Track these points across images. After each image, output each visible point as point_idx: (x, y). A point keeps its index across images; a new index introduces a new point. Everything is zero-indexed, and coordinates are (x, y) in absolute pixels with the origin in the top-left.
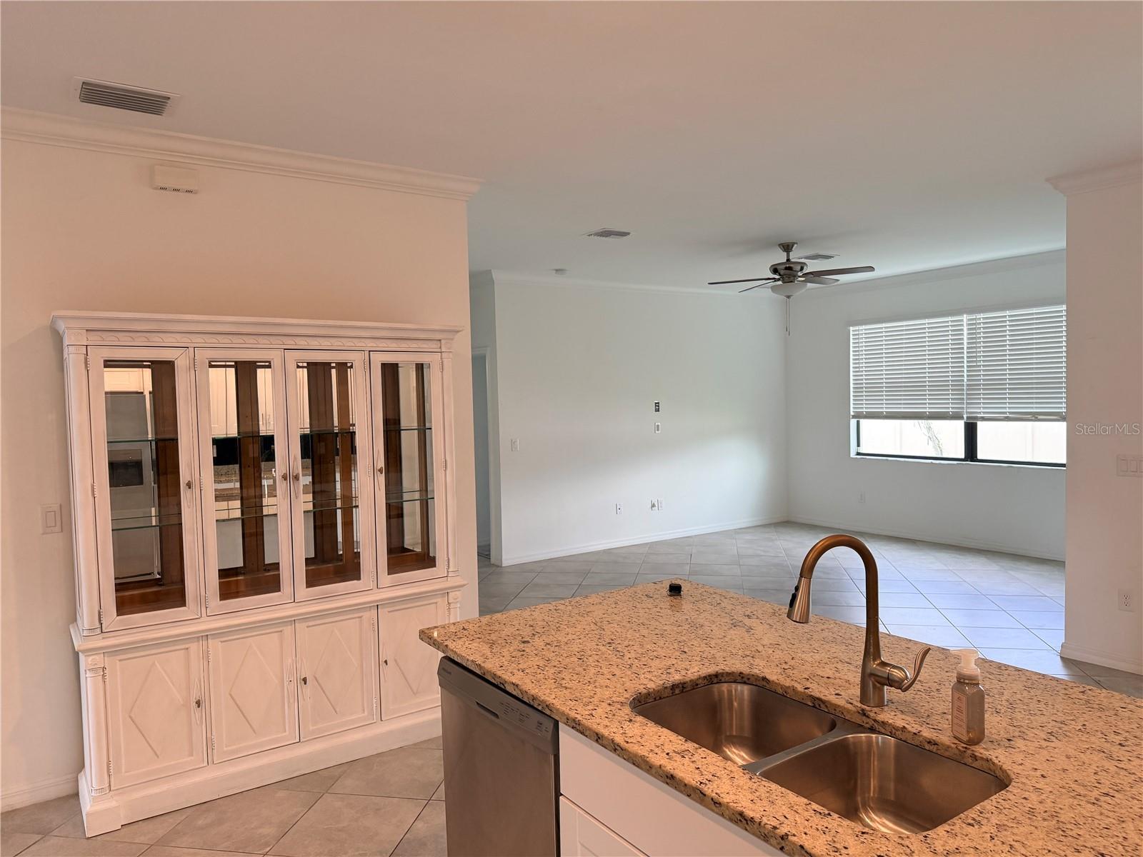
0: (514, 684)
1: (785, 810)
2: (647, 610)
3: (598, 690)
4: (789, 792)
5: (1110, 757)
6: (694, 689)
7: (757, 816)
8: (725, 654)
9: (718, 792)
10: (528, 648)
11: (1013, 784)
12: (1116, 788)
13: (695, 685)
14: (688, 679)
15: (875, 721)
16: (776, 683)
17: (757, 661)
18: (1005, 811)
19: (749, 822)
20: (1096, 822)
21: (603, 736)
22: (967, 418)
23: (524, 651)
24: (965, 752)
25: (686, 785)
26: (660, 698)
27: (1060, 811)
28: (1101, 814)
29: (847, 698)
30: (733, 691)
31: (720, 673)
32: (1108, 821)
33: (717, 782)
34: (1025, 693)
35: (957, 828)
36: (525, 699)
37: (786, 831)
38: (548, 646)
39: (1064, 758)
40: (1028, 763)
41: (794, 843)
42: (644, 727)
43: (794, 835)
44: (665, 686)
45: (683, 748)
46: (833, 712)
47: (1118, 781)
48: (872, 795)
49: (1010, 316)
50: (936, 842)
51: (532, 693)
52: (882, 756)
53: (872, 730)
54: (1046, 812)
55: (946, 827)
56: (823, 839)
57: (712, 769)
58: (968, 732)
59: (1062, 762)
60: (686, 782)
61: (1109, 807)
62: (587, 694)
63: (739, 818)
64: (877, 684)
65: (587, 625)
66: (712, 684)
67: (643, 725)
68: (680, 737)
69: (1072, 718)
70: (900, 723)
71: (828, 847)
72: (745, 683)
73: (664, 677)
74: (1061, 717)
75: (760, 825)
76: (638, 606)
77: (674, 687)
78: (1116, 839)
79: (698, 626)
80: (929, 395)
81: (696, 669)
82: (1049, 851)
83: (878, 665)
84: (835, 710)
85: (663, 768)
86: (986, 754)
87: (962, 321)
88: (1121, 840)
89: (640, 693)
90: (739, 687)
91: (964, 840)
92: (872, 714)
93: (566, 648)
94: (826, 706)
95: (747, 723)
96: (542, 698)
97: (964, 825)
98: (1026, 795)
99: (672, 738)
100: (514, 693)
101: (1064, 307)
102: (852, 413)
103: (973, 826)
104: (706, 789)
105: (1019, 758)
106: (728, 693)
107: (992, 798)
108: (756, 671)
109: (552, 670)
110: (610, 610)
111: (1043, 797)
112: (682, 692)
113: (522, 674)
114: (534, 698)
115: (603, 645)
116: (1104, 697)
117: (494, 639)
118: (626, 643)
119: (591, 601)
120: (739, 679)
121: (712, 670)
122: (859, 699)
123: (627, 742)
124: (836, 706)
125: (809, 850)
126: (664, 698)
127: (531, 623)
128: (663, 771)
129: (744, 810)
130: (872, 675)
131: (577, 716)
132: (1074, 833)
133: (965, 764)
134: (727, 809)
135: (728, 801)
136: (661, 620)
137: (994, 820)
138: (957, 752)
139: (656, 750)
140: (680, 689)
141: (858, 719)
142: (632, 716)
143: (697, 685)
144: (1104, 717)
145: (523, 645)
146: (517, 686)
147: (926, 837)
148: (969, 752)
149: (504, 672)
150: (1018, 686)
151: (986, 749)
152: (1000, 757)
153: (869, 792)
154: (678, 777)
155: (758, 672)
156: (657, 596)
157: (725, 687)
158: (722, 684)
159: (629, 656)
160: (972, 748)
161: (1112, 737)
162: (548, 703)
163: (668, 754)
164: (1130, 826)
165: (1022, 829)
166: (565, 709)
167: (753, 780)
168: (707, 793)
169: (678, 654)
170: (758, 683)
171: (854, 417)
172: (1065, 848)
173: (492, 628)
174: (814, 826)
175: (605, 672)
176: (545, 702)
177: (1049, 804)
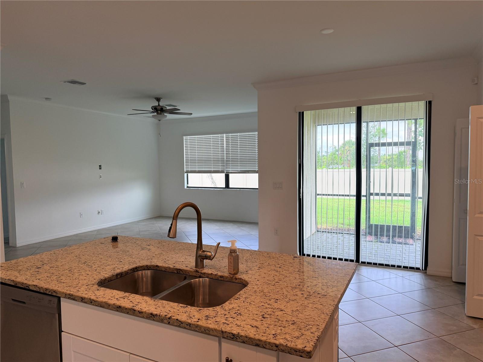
0: (34, 285)
1: (169, 309)
2: (102, 248)
3: (80, 281)
4: (170, 302)
5: (277, 271)
6: (126, 275)
7: (158, 313)
8: (139, 260)
9: (141, 308)
10: (40, 270)
11: (249, 284)
12: (279, 280)
13: (126, 273)
14: (123, 271)
15: (201, 273)
16: (162, 267)
17: (153, 260)
18: (247, 293)
19: (155, 316)
20: (275, 290)
21: (85, 298)
22: (226, 172)
23: (38, 271)
24: (233, 277)
25: (126, 309)
26: (111, 281)
27: (264, 290)
28: (276, 288)
29: (190, 267)
30: (144, 273)
31: (138, 267)
32: (278, 290)
33: (140, 305)
34: (251, 257)
35: (232, 301)
36: (42, 291)
37: (170, 316)
38: (52, 268)
39: (264, 274)
40: (253, 277)
41: (174, 319)
42: (105, 291)
43: (174, 316)
44: (113, 275)
45: (124, 295)
46: (185, 273)
47: (280, 278)
48: (200, 302)
49: (239, 135)
50: (226, 307)
51: (45, 288)
52: (204, 286)
53: (200, 277)
54: (260, 291)
55: (229, 302)
56: (185, 315)
57: (137, 301)
58: (234, 270)
59: (263, 275)
60: (126, 307)
61: (278, 286)
62: (75, 283)
63: (151, 316)
64: (201, 259)
65: (72, 257)
66: (134, 272)
67: (104, 290)
68: (122, 292)
69: (265, 262)
70: (210, 272)
71: (187, 317)
72: (149, 269)
73: (112, 272)
74: (262, 262)
75: (159, 316)
76: (97, 247)
77: (117, 275)
78: (281, 294)
79: (126, 251)
80: (213, 164)
81: (127, 267)
82: (262, 302)
83: (202, 252)
84: (186, 272)
85: (115, 304)
86: (240, 277)
87: (224, 136)
88: (282, 294)
89: (102, 279)
90: (146, 271)
91: (235, 304)
92: (200, 271)
93: (62, 268)
94: (182, 272)
95: (149, 286)
96: (51, 288)
97: (235, 300)
98: (253, 287)
99: (118, 293)
100: (35, 289)
101: (257, 133)
102: (185, 171)
103: (237, 299)
104: (135, 308)
105: (250, 276)
106: (141, 274)
107: (243, 290)
108: (153, 264)
109: (56, 277)
110: (83, 250)
111: (259, 286)
112: (121, 277)
113: (39, 280)
114: (46, 289)
115: (81, 264)
116: (274, 255)
117: (20, 269)
118: (93, 262)
119: (73, 248)
120: (146, 268)
121: (134, 266)
122: (195, 267)
123: (97, 298)
124: (186, 271)
125: (180, 320)
126: (113, 280)
127: (41, 260)
128: (116, 305)
129: (152, 312)
130: (200, 256)
131: (70, 292)
132: (268, 295)
133: (233, 282)
134: (145, 313)
135: (146, 310)
136: (109, 251)
137: (244, 296)
138: (230, 278)
139: (112, 298)
140: (120, 275)
141: (194, 274)
142: (99, 288)
143: (128, 273)
144: (274, 260)
145: (37, 269)
146: (36, 286)
147: (222, 306)
148: (234, 277)
149: (28, 281)
150: (248, 255)
151: (240, 275)
152: (244, 277)
153: (199, 302)
154: (122, 306)
155: (154, 264)
156: (106, 243)
157: (140, 272)
158: (139, 271)
159: (95, 266)
160: (235, 276)
161: (277, 266)
162: (54, 290)
163: (117, 299)
164: (284, 290)
165: (253, 297)
166: (64, 291)
167: (155, 301)
168: (136, 310)
169: (118, 263)
170: (154, 268)
171: (186, 172)
172: (266, 300)
173: (18, 264)
174: (181, 312)
175: (84, 274)
176: (53, 290)
177: (260, 288)
